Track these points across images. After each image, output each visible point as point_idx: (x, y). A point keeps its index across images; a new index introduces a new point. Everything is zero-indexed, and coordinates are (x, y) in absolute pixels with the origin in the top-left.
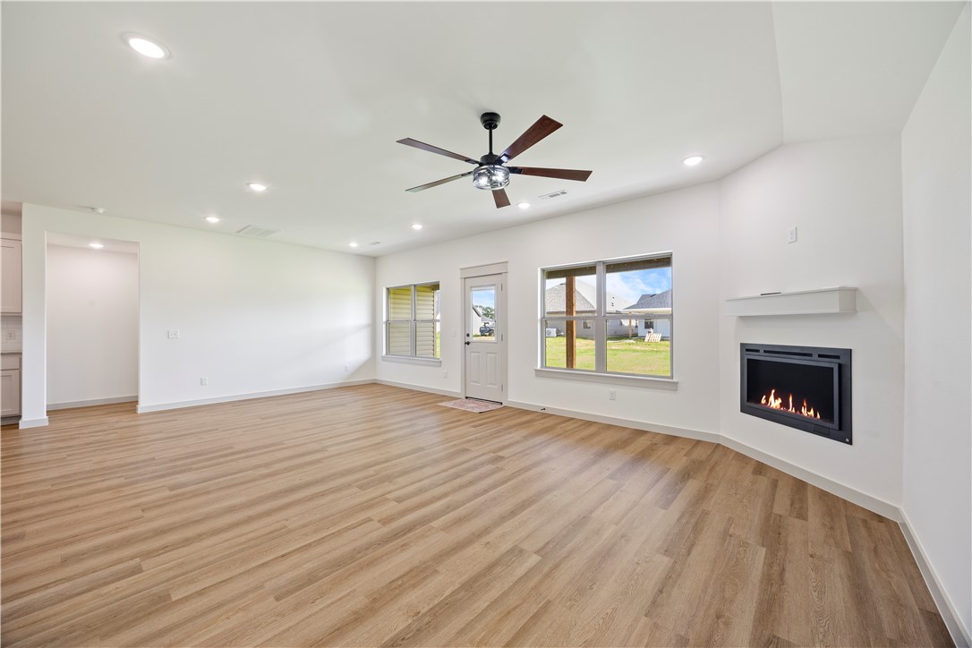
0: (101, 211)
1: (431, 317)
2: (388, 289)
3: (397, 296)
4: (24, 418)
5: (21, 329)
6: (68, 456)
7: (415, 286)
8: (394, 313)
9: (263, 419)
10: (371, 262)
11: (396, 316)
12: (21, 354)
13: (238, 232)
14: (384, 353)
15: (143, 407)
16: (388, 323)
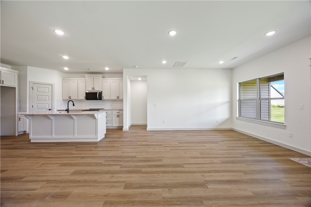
0: (137, 67)
1: (267, 97)
2: (240, 83)
3: (245, 87)
4: (124, 128)
5: (123, 103)
6: (121, 145)
7: (259, 79)
8: (243, 95)
9: (180, 143)
10: (230, 71)
11: (244, 97)
12: (123, 110)
13: (174, 66)
14: (238, 116)
15: (149, 128)
16: (240, 100)
